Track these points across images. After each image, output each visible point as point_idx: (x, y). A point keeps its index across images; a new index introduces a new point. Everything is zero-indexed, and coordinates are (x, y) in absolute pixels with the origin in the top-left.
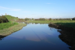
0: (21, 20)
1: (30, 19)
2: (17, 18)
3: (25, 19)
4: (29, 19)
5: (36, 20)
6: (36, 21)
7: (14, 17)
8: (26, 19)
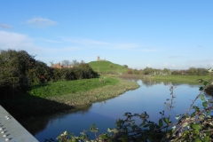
0: (132, 74)
1: (159, 70)
2: (126, 66)
3: (145, 70)
4: (156, 70)
5: (175, 73)
6: (173, 78)
7: (116, 66)
8: (147, 72)
